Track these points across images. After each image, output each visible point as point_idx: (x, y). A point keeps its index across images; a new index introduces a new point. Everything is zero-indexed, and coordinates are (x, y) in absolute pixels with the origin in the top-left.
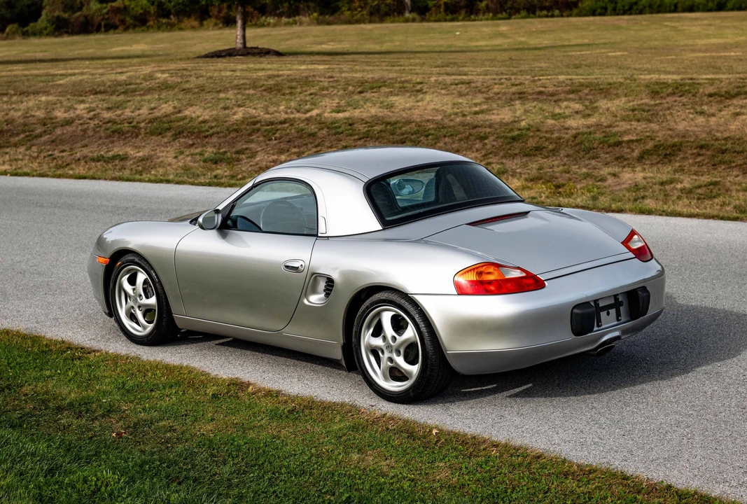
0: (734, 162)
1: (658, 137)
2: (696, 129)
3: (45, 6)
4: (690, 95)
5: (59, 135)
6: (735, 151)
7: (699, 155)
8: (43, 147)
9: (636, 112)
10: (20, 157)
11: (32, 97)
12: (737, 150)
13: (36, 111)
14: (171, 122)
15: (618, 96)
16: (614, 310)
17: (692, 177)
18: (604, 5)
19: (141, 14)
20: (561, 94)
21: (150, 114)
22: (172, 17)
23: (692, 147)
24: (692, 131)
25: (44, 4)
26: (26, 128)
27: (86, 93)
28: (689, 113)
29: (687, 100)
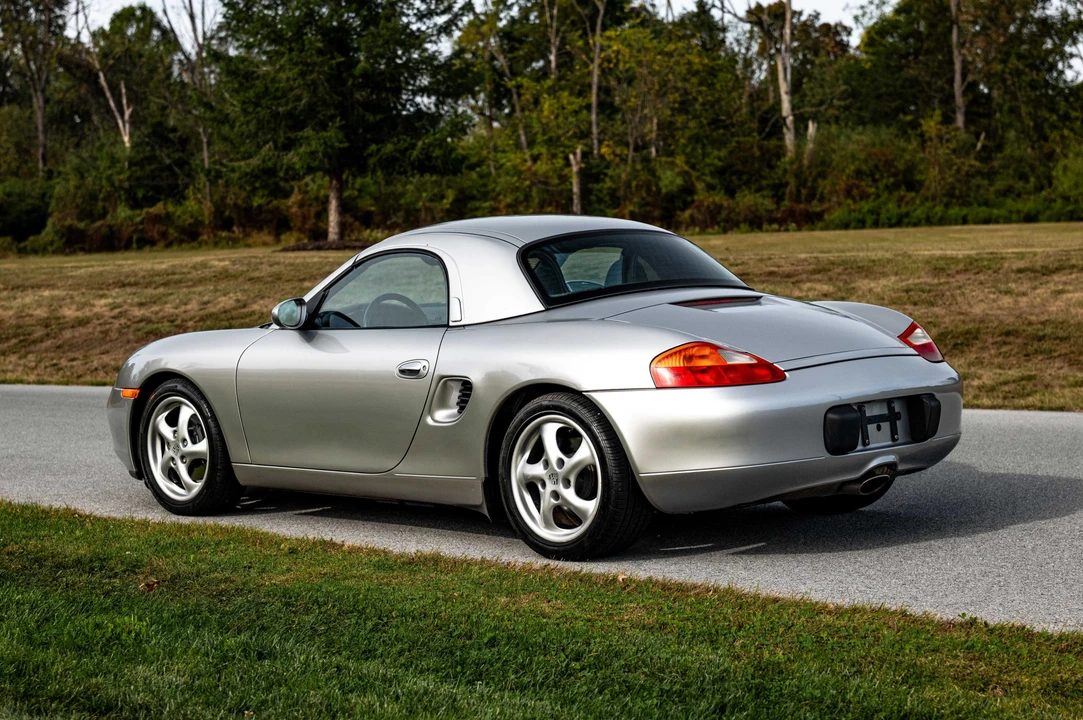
0: (1055, 351)
1: (945, 323)
2: (999, 312)
3: (52, 212)
4: (990, 272)
5: (69, 339)
6: (1058, 338)
7: (1005, 343)
8: (44, 355)
9: (912, 293)
10: (10, 367)
11: (30, 291)
12: (1060, 335)
13: (35, 309)
14: (232, 318)
15: (884, 275)
16: (888, 423)
17: (994, 371)
18: (860, 216)
19: (190, 224)
20: (801, 274)
21: (201, 309)
22: (235, 228)
23: (993, 335)
24: (993, 315)
25: (50, 210)
26: (20, 331)
27: (108, 286)
28: (989, 292)
29: (986, 277)
